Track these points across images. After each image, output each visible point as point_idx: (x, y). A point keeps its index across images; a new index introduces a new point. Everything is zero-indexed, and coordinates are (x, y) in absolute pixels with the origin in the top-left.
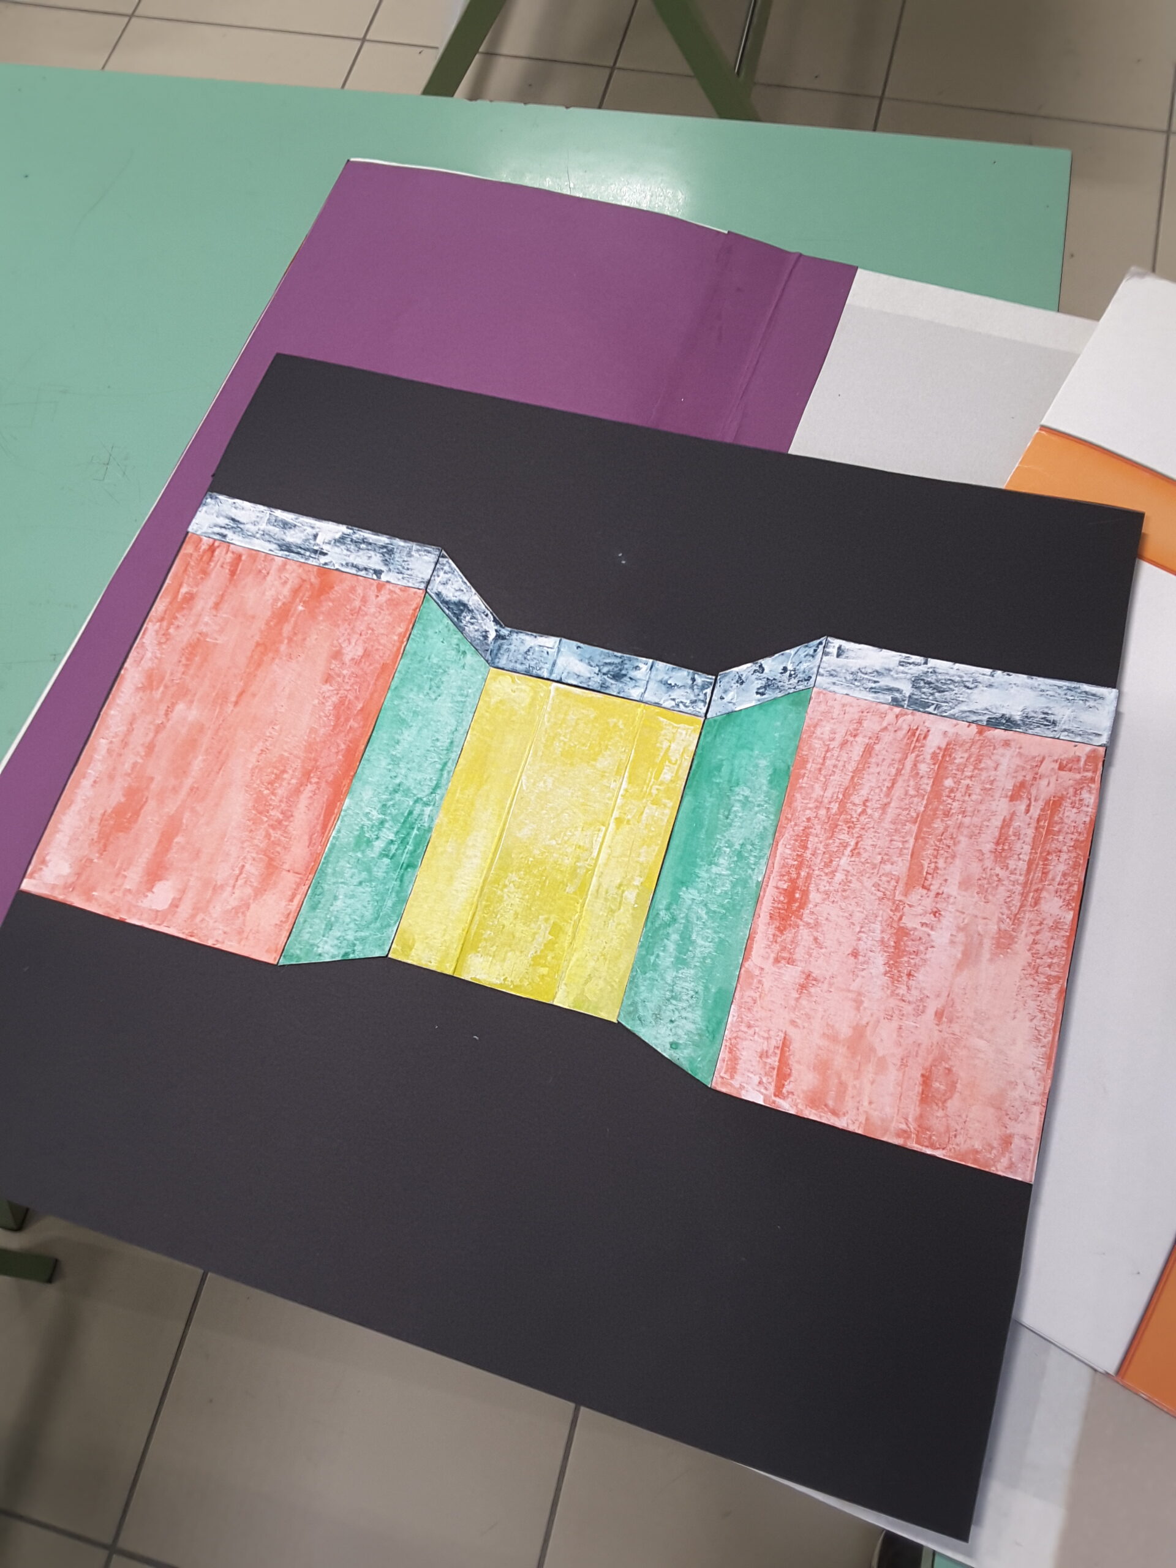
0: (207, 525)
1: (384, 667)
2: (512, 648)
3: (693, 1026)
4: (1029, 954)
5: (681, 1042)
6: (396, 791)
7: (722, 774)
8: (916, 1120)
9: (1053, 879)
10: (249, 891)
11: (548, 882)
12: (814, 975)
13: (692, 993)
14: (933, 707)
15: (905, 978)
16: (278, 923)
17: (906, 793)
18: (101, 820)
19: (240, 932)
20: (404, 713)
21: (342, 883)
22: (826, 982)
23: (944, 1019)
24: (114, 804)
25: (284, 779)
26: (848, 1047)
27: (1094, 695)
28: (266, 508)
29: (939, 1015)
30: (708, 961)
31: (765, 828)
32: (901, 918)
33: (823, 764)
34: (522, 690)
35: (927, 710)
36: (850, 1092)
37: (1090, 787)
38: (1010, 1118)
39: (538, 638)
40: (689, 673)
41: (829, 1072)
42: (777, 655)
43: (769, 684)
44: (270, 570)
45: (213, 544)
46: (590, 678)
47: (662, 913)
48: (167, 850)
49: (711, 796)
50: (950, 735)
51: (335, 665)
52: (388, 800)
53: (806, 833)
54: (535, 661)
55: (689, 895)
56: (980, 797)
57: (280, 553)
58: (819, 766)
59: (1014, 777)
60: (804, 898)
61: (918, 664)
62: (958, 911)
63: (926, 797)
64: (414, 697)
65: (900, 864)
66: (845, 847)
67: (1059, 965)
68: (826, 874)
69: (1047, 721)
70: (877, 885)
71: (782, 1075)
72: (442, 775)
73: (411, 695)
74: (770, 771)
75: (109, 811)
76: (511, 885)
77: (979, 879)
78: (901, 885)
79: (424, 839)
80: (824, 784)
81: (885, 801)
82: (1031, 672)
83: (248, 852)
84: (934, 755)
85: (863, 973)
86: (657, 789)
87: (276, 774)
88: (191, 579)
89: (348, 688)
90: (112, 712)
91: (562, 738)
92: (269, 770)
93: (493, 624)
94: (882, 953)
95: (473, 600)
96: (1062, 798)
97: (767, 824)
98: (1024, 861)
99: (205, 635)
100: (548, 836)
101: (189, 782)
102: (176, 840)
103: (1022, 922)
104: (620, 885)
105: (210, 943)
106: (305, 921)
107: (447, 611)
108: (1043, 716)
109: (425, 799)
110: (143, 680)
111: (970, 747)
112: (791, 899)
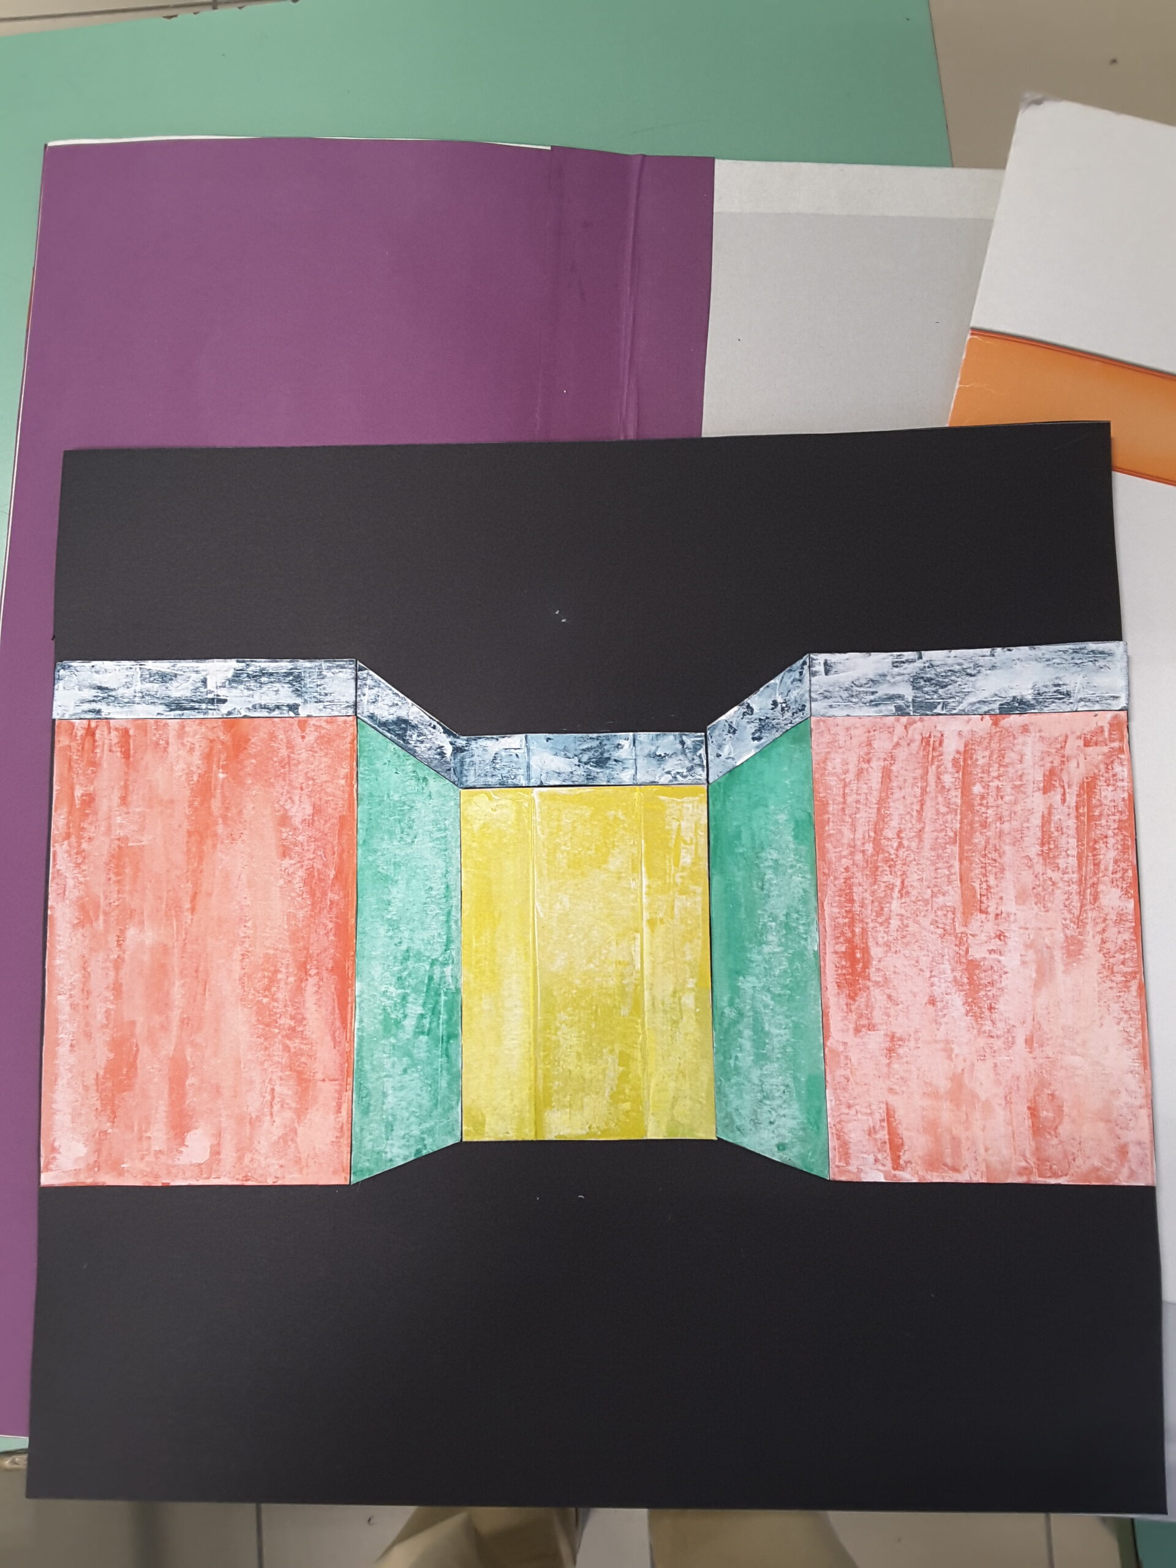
0: (72, 704)
1: (342, 819)
2: (476, 759)
3: (795, 1122)
4: (1101, 955)
5: (787, 1141)
6: (406, 959)
7: (744, 841)
8: (1033, 1154)
9: (1106, 869)
10: (289, 1114)
11: (599, 1010)
12: (898, 1035)
13: (782, 1088)
14: (940, 706)
15: (987, 1013)
16: (334, 1139)
17: (938, 812)
18: (97, 1084)
19: (298, 1161)
20: (384, 869)
21: (385, 1076)
22: (912, 1039)
23: (1035, 1045)
24: (103, 1064)
25: (279, 981)
26: (951, 1101)
27: (1102, 653)
28: (133, 663)
29: (1029, 1042)
30: (789, 1049)
31: (805, 891)
32: (967, 951)
33: (844, 803)
34: (503, 806)
35: (935, 711)
36: (965, 1145)
37: (1121, 759)
38: (1121, 1128)
39: (500, 739)
40: (675, 736)
41: (939, 1130)
42: (762, 689)
43: (764, 725)
44: (168, 738)
45: (89, 725)
46: (572, 773)
47: (727, 1011)
48: (182, 1096)
49: (739, 870)
50: (965, 733)
51: (286, 833)
52: (401, 971)
53: (848, 884)
54: (507, 769)
55: (748, 984)
56: (1012, 798)
57: (172, 714)
58: (841, 806)
59: (1041, 766)
60: (866, 956)
61: (913, 661)
62: (1021, 928)
63: (959, 811)
64: (388, 847)
65: (952, 892)
66: (892, 889)
67: (1132, 959)
68: (881, 924)
69: (1061, 693)
70: (934, 923)
71: (895, 1146)
72: (449, 927)
73: (384, 845)
74: (792, 825)
75: (101, 1073)
76: (563, 1025)
77: (1034, 888)
78: (959, 915)
79: (455, 1004)
80: (852, 825)
81: (919, 826)
82: (1032, 642)
83: (272, 1072)
84: (955, 761)
85: (946, 1019)
86: (682, 877)
87: (268, 977)
88: (81, 778)
89: (312, 856)
90: (58, 962)
91: (563, 848)
92: (260, 975)
93: (445, 736)
94: (957, 993)
95: (413, 713)
96: (1095, 778)
97: (806, 886)
98: (1073, 856)
99: (126, 839)
100: (584, 961)
101: (175, 1015)
102: (188, 1082)
103: (1087, 923)
104: (675, 992)
105: (270, 1182)
106: (362, 1130)
107: (389, 735)
108: (1055, 689)
109: (441, 959)
110: (77, 914)
111: (989, 743)
112: (853, 961)
